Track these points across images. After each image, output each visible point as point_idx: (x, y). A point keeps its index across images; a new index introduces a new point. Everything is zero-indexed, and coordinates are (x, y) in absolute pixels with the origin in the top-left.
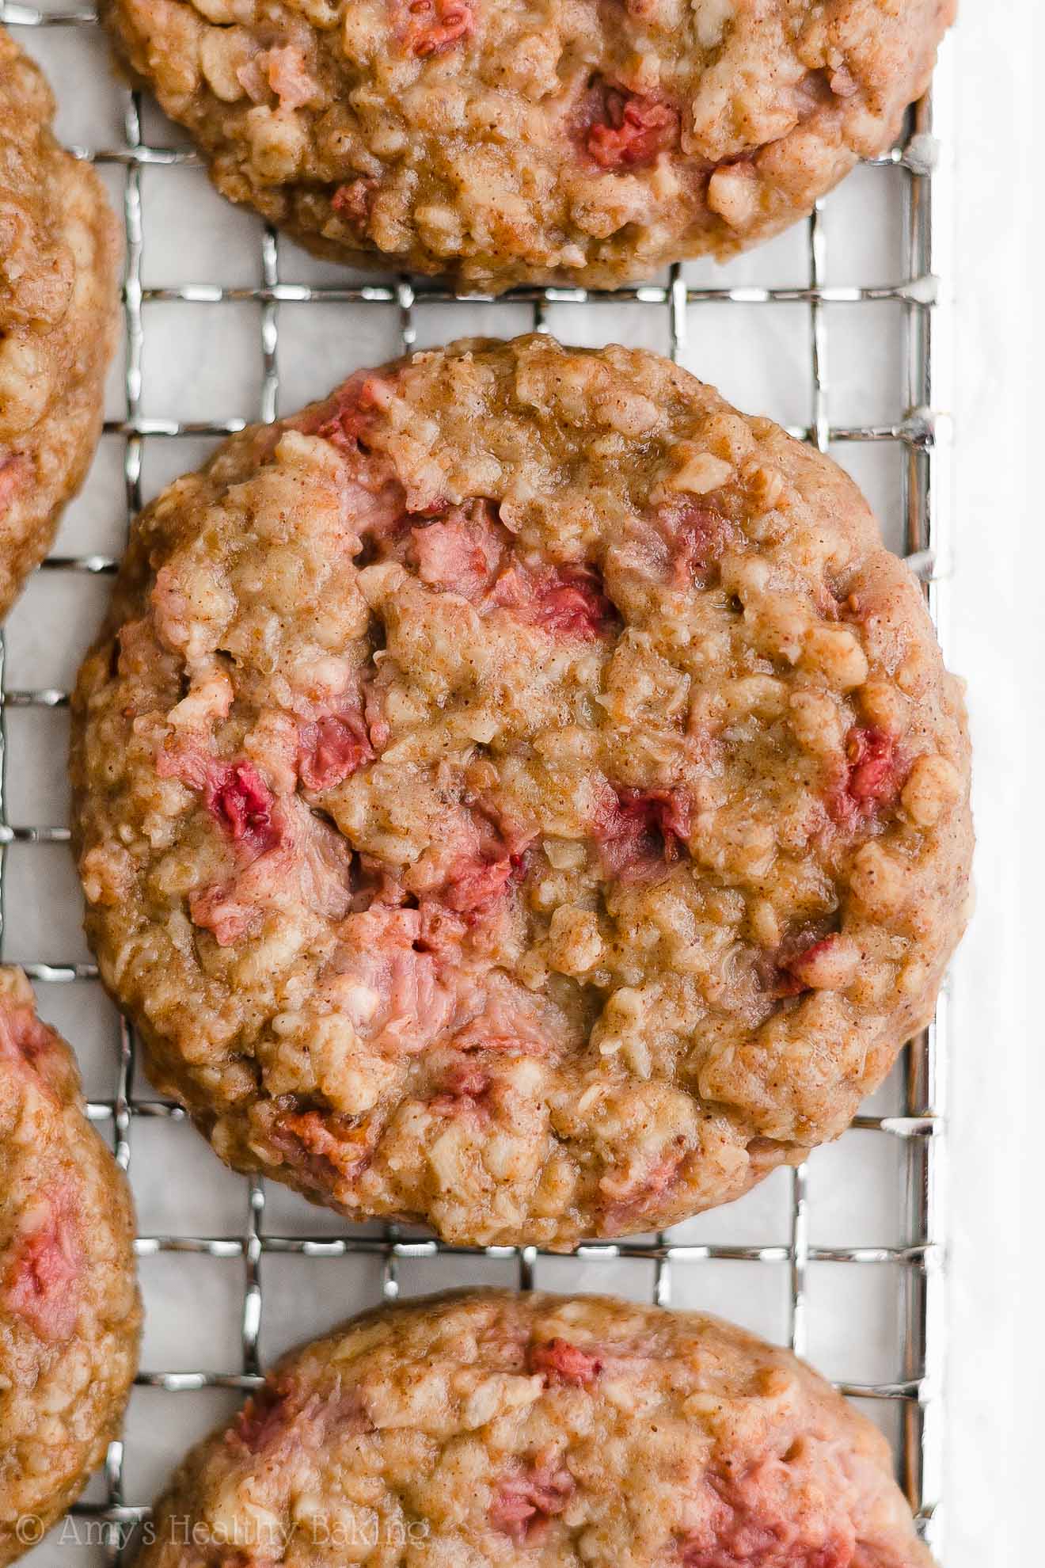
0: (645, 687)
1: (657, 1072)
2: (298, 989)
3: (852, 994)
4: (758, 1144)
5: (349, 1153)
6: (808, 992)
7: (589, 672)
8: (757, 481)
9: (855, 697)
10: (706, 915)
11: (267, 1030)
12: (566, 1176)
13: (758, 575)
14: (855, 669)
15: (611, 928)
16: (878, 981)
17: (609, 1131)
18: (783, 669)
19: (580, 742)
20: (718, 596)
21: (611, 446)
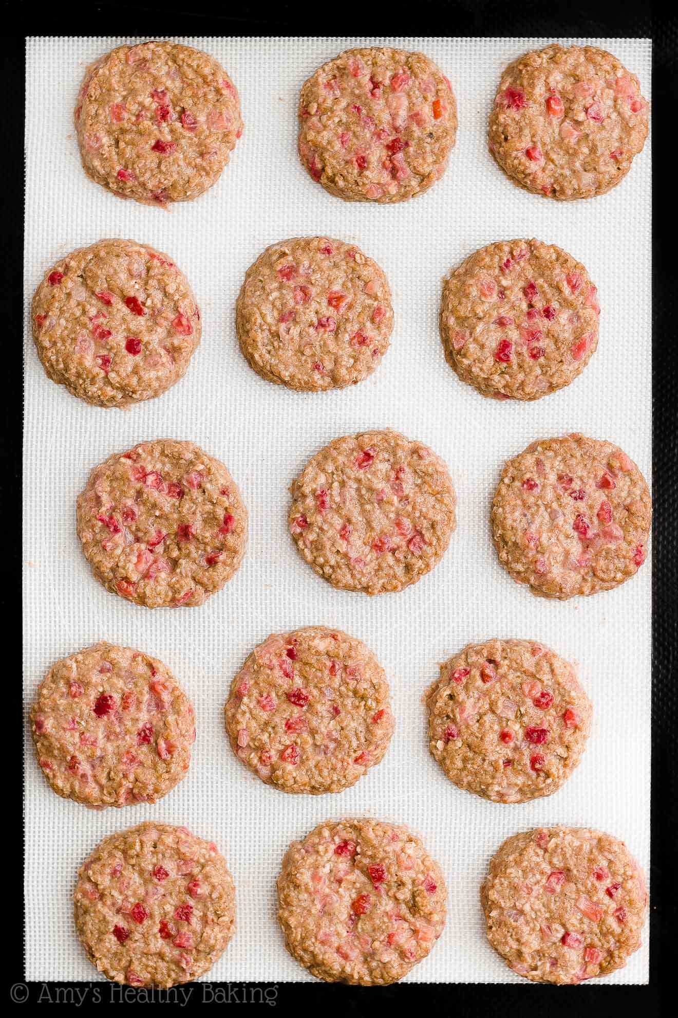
0: (187, 506)
1: (187, 576)
2: (122, 558)
3: (224, 563)
4: (206, 591)
5: (131, 588)
6: (216, 563)
7: (177, 504)
8: (209, 469)
9: (226, 509)
10: (197, 548)
11: (117, 566)
12: (170, 594)
13: (208, 486)
14: (227, 504)
15: (180, 549)
16: (229, 561)
17: (177, 586)
18: (213, 504)
19: (176, 516)
20: (201, 490)
21: (182, 461)
